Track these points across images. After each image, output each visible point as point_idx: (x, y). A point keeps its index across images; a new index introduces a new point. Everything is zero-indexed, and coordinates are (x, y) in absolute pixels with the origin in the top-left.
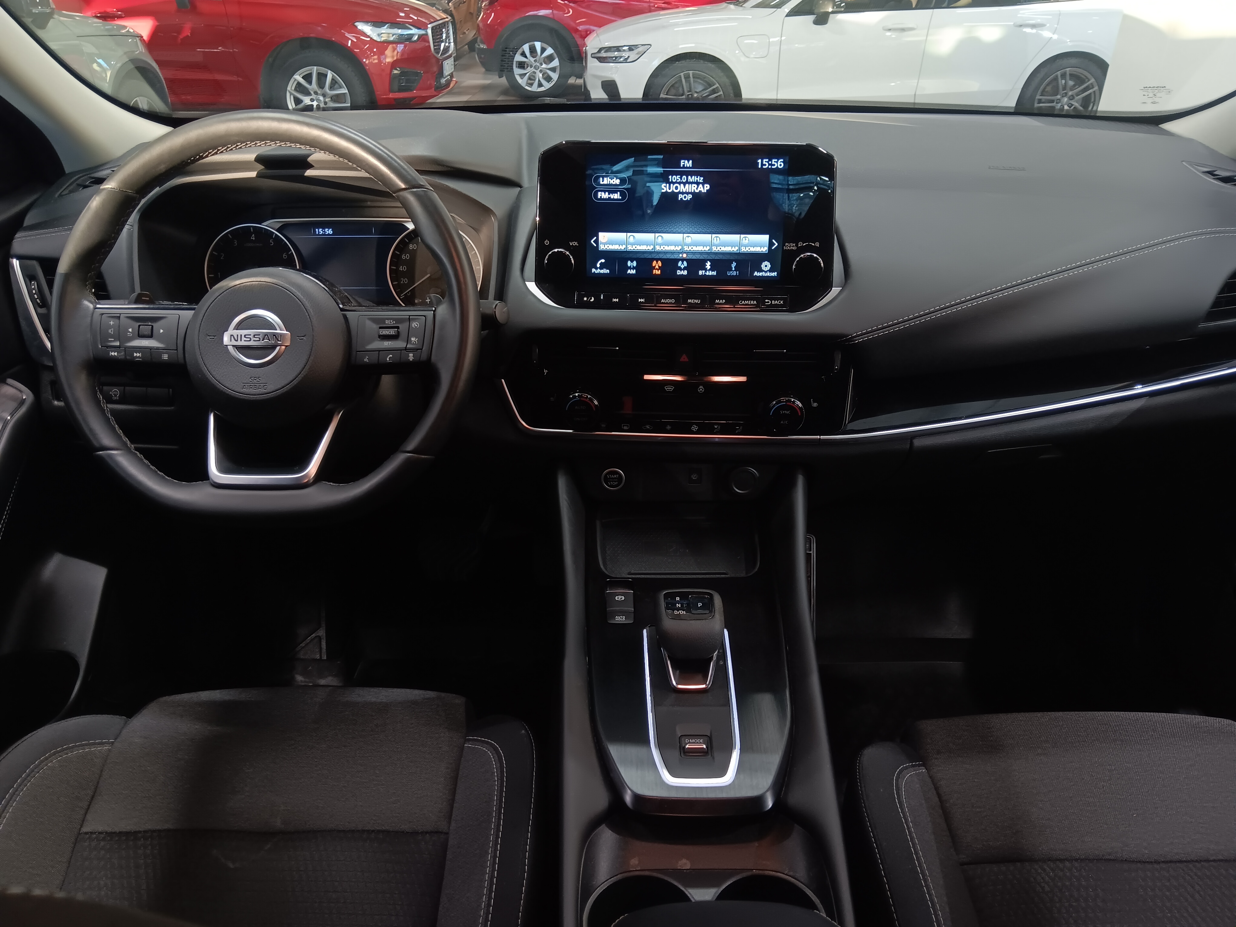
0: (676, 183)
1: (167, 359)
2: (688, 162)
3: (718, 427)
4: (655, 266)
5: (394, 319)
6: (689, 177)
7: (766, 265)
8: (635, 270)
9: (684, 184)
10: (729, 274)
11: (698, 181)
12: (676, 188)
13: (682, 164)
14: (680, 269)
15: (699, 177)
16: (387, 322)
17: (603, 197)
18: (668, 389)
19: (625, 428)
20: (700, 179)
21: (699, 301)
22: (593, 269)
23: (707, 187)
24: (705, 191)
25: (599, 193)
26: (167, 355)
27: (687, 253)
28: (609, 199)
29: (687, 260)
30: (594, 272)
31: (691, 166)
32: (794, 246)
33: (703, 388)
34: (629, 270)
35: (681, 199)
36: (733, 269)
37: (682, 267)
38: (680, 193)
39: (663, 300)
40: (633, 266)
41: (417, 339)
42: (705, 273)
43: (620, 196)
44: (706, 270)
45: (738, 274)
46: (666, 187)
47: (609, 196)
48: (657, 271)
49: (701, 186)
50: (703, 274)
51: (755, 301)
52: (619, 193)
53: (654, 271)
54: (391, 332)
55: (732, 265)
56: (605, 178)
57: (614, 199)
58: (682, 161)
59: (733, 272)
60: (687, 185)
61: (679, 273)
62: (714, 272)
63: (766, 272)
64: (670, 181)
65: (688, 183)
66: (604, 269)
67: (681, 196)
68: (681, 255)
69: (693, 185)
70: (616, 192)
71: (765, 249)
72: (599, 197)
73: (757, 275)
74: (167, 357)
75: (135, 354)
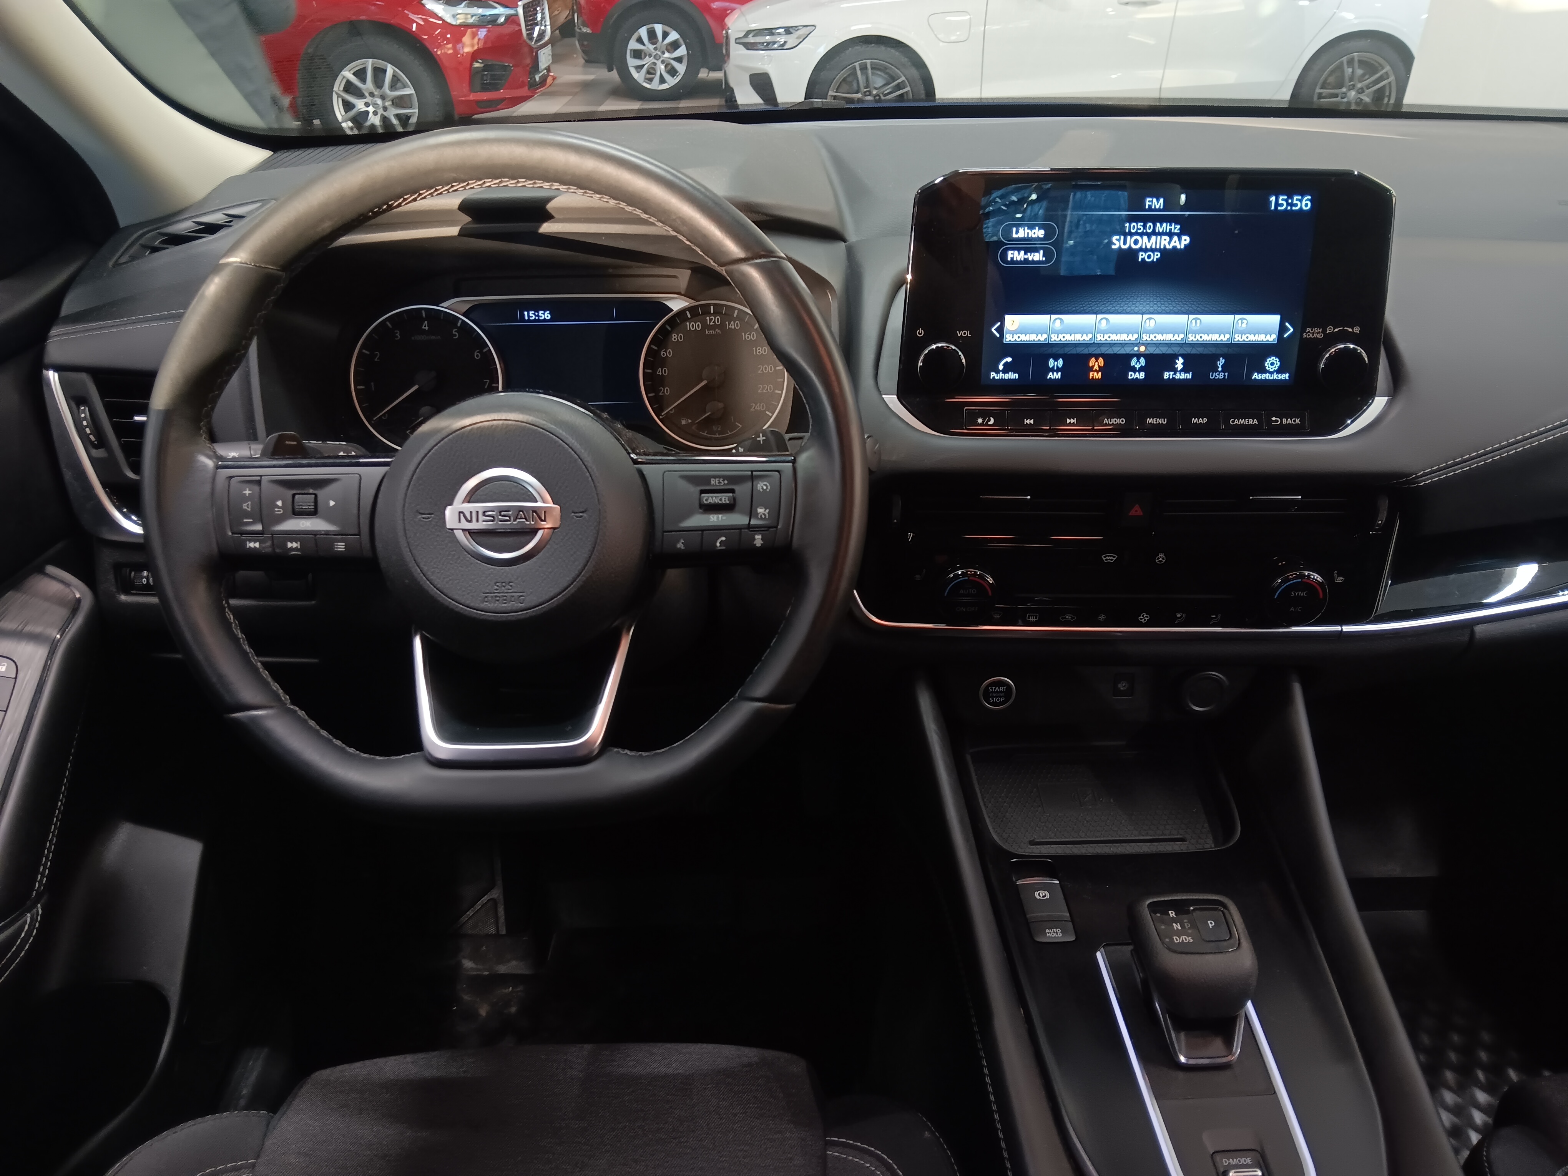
0: (1136, 233)
1: (344, 550)
2: (1158, 201)
3: (1182, 616)
4: (1093, 367)
5: (725, 478)
6: (1158, 225)
7: (1272, 363)
8: (1060, 373)
9: (1149, 235)
10: (1212, 376)
11: (1173, 231)
12: (1136, 242)
13: (1148, 203)
14: (1134, 370)
15: (1173, 224)
16: (712, 482)
17: (1015, 259)
18: (1107, 560)
19: (1032, 619)
20: (1175, 228)
21: (1164, 421)
22: (992, 373)
23: (1186, 240)
24: (1182, 247)
25: (1010, 252)
26: (344, 544)
27: (1146, 345)
28: (1026, 261)
29: (1146, 356)
30: (994, 377)
31: (1162, 207)
32: (1321, 332)
33: (1164, 557)
34: (1051, 373)
35: (1143, 259)
36: (1220, 369)
37: (1138, 366)
38: (1141, 249)
39: (1106, 419)
40: (1057, 366)
41: (767, 511)
42: (1174, 376)
43: (1043, 256)
44: (1175, 371)
45: (1226, 378)
46: (1119, 240)
47: (1026, 257)
48: (1095, 373)
49: (1176, 238)
50: (1171, 377)
51: (1255, 420)
52: (1042, 252)
53: (1091, 373)
54: (723, 500)
55: (1218, 362)
56: (1020, 228)
57: (1033, 262)
58: (1148, 200)
59: (1219, 374)
60: (1153, 238)
61: (1131, 376)
62: (1188, 374)
63: (1271, 373)
64: (1127, 231)
65: (1154, 233)
66: (1010, 373)
67: (1142, 256)
68: (1136, 349)
69: (1164, 237)
70: (1036, 250)
71: (1272, 338)
72: (1009, 259)
73: (1257, 378)
74: (344, 547)
75: (289, 545)
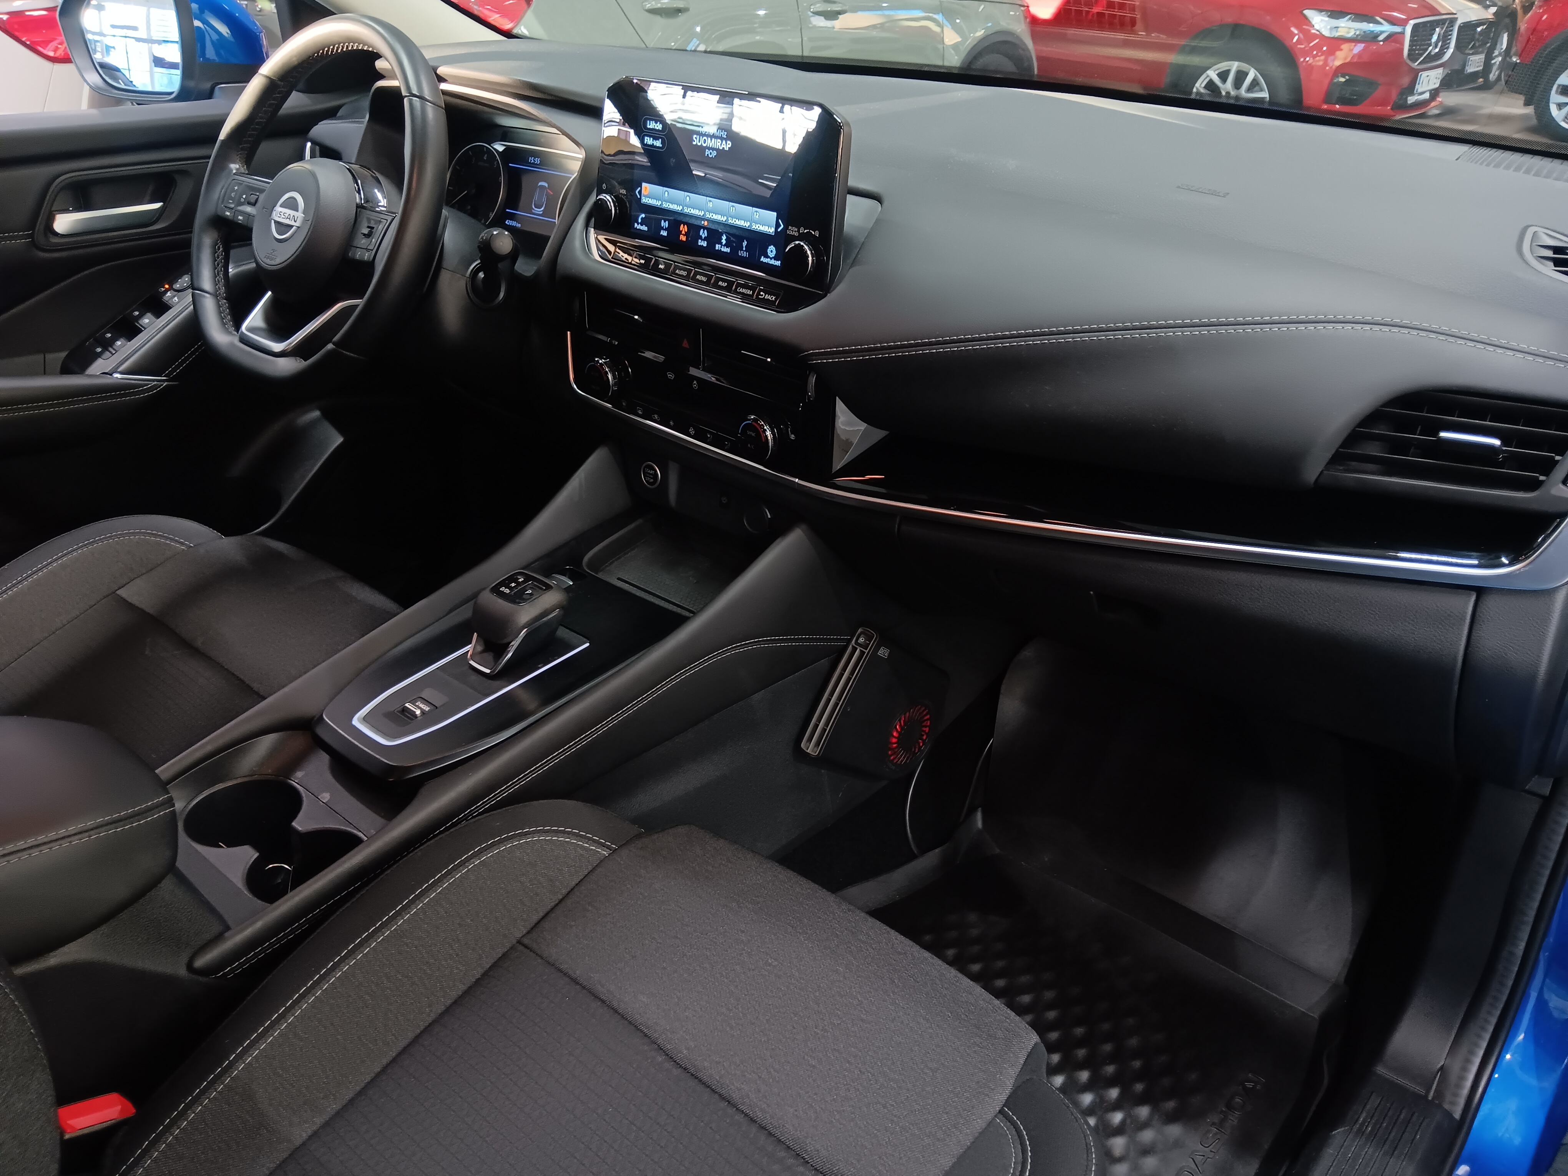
0: (705, 135)
3: (709, 436)
4: (682, 230)
5: (375, 220)
7: (772, 250)
8: (667, 232)
9: (712, 138)
10: (740, 252)
11: (723, 136)
12: (705, 141)
14: (702, 238)
15: (723, 131)
16: (371, 222)
17: (648, 143)
18: (668, 376)
19: (639, 412)
21: (705, 279)
22: (635, 223)
23: (730, 144)
24: (728, 149)
25: (646, 138)
27: (708, 220)
28: (653, 145)
29: (709, 230)
30: (636, 227)
32: (795, 231)
33: (696, 383)
34: (662, 230)
35: (707, 155)
36: (744, 249)
37: (703, 236)
38: (707, 147)
40: (665, 226)
41: (374, 241)
42: (721, 248)
43: (661, 143)
44: (722, 244)
45: (747, 256)
46: (696, 138)
47: (653, 142)
48: (683, 236)
49: (724, 142)
50: (718, 248)
51: (750, 291)
52: (660, 140)
53: (681, 236)
54: (367, 232)
55: (744, 243)
56: (651, 121)
57: (656, 147)
59: (743, 253)
60: (714, 140)
61: (699, 242)
62: (728, 248)
63: (771, 259)
64: (701, 132)
65: (714, 136)
66: (644, 225)
67: (707, 152)
68: (703, 222)
69: (718, 140)
70: (658, 139)
71: (771, 230)
72: (645, 142)
73: (764, 260)
75: (239, 217)
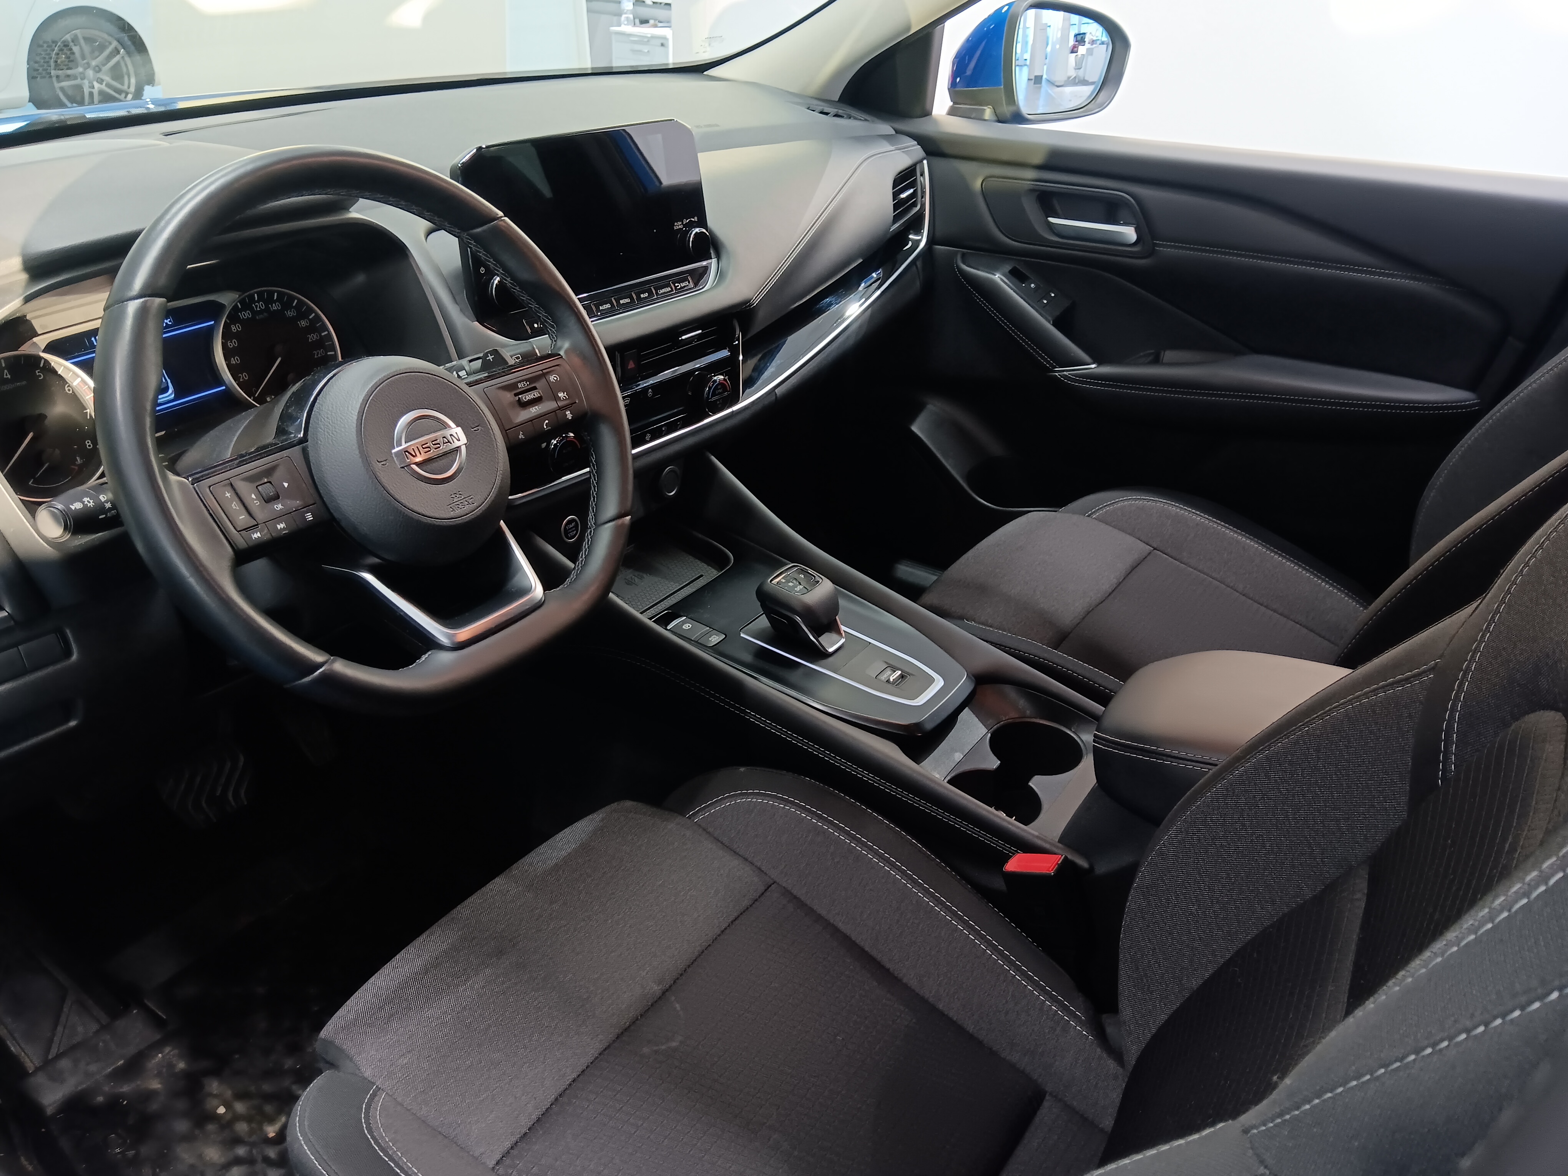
1: (312, 518)
3: (665, 429)
5: (526, 380)
16: (519, 386)
21: (629, 300)
26: (310, 514)
32: (680, 225)
33: (651, 391)
39: (601, 307)
41: (565, 393)
51: (669, 289)
54: (536, 395)
74: (311, 516)
75: (279, 527)
